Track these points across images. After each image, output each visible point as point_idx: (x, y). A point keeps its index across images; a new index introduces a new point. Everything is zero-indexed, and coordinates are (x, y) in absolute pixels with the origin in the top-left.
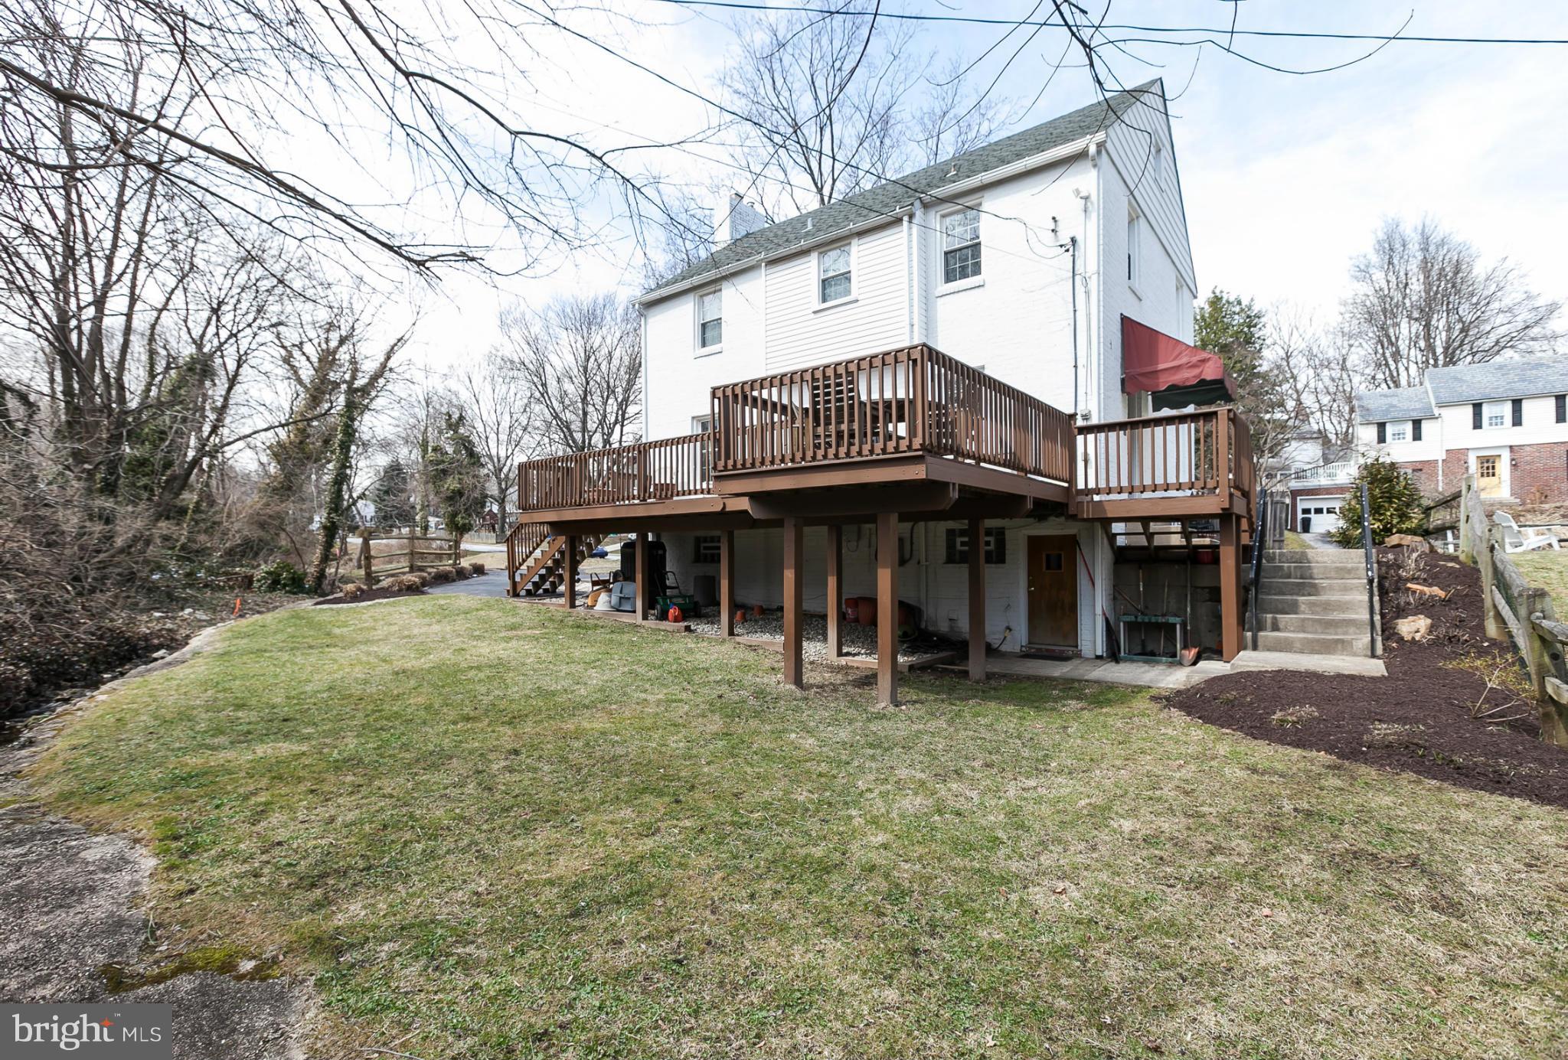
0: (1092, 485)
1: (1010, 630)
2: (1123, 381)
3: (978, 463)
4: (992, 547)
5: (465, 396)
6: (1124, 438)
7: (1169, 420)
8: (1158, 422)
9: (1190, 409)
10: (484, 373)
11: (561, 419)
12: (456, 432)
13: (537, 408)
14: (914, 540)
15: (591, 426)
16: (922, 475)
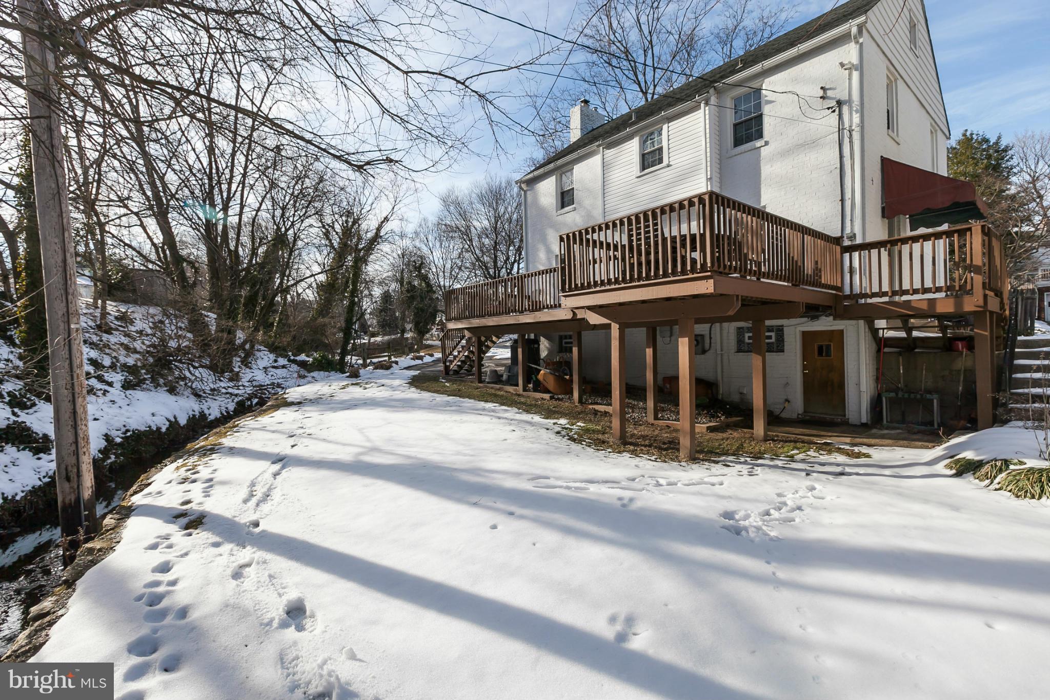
0: (857, 290)
1: (789, 402)
2: (883, 209)
3: (758, 279)
4: (773, 340)
5: (425, 250)
6: (884, 254)
7: (926, 237)
8: (915, 239)
9: (945, 227)
10: (435, 235)
11: (481, 261)
12: (419, 271)
13: (467, 255)
14: (712, 336)
15: (499, 264)
16: (711, 290)
